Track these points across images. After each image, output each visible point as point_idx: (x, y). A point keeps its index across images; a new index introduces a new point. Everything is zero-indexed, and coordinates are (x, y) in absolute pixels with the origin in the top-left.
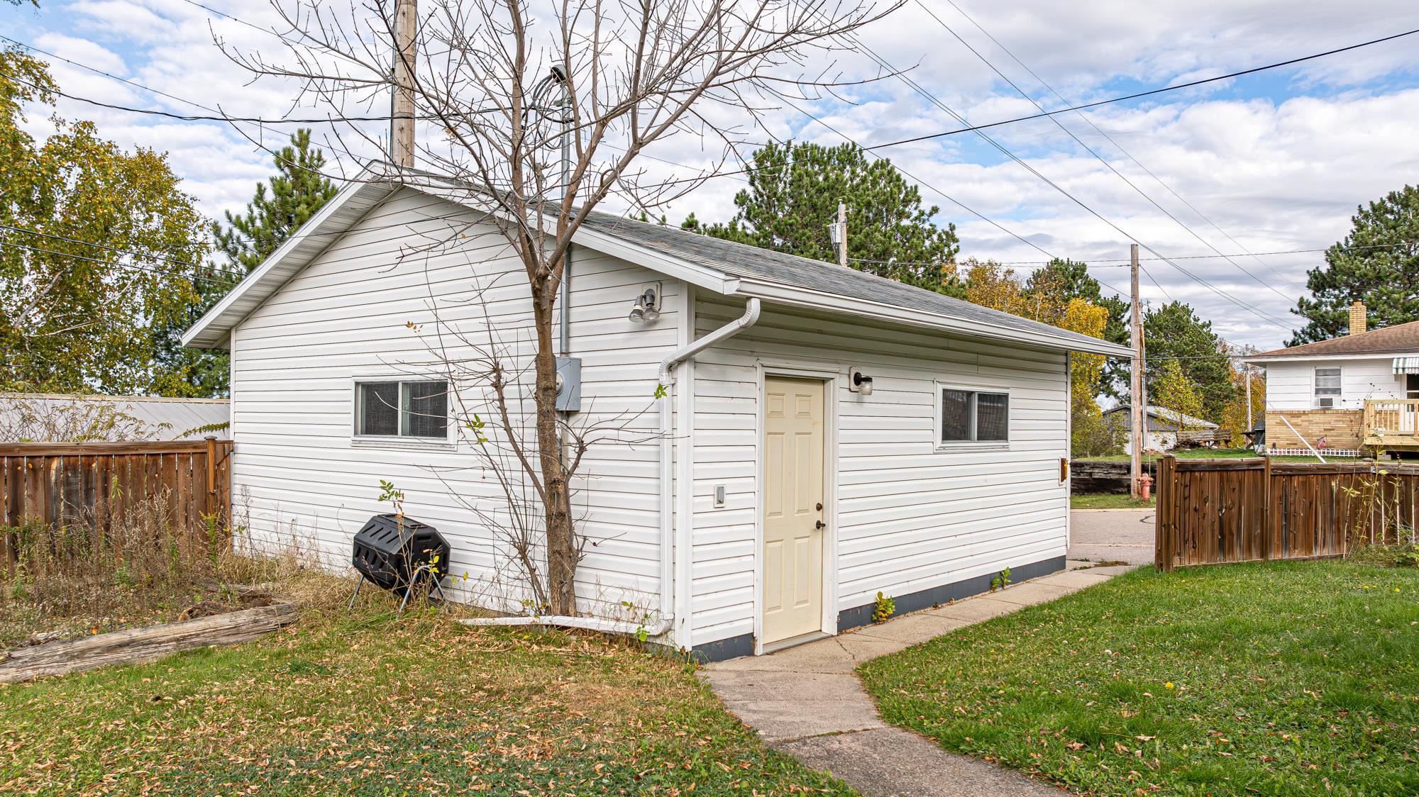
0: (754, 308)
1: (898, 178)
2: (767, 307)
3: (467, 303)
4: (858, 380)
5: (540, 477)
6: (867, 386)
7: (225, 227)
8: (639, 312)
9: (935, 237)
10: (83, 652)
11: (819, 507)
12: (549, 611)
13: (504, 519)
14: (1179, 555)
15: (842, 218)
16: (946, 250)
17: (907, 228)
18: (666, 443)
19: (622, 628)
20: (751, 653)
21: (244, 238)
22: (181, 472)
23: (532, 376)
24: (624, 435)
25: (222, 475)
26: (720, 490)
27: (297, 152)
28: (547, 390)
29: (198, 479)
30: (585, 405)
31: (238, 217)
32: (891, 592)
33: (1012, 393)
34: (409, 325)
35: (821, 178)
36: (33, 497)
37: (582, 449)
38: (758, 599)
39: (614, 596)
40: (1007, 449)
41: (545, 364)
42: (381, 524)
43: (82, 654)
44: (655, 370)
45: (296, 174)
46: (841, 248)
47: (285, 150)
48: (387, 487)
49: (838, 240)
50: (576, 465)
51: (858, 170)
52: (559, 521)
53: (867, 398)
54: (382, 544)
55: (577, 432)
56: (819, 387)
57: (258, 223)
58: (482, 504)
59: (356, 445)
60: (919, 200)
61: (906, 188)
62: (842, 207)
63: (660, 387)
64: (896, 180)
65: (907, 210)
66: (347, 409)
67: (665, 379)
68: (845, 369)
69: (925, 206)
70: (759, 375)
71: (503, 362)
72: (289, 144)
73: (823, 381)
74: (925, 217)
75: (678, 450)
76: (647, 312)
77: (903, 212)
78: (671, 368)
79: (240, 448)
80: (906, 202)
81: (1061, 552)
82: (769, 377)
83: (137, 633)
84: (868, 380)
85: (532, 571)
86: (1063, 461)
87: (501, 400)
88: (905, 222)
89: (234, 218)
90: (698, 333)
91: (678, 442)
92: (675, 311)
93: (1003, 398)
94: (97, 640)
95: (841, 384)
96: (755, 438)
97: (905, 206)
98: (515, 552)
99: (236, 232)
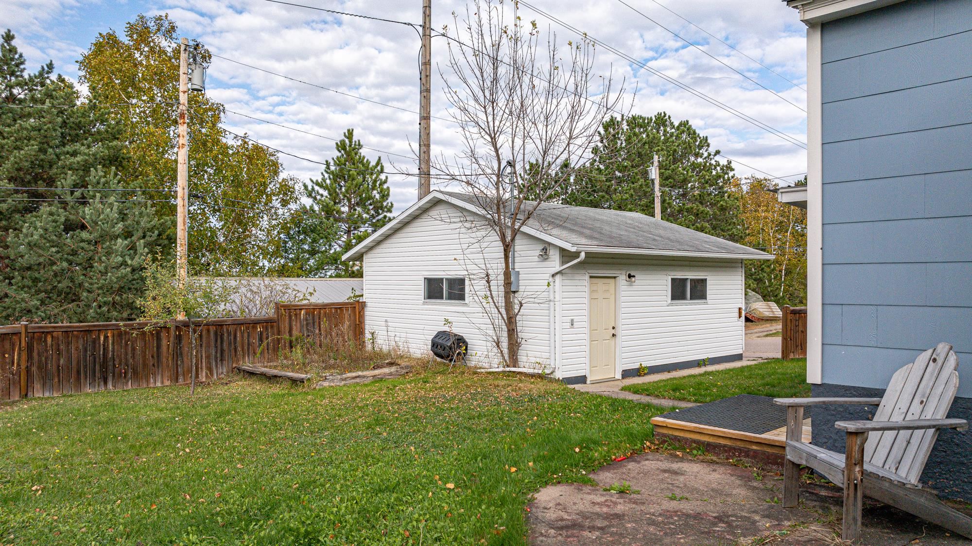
0: (583, 255)
1: (695, 133)
2: (588, 254)
3: (478, 253)
4: (630, 276)
5: (505, 316)
6: (633, 279)
7: (310, 186)
8: (541, 255)
9: (718, 168)
10: (346, 378)
11: (614, 328)
12: (508, 366)
13: (491, 332)
14: (793, 352)
15: (656, 164)
16: (726, 176)
17: (700, 164)
18: (552, 303)
19: (536, 371)
20: (585, 383)
21: (321, 191)
22: (346, 315)
23: (502, 277)
24: (536, 300)
25: (361, 317)
26: (572, 320)
27: (347, 141)
28: (508, 283)
29: (352, 318)
30: (521, 288)
31: (317, 181)
32: (647, 364)
33: (708, 278)
34: (455, 259)
35: (644, 136)
36: (296, 325)
37: (521, 306)
38: (588, 362)
39: (533, 360)
40: (706, 303)
41: (507, 275)
42: (441, 334)
43: (345, 379)
44: (547, 276)
45: (348, 154)
46: (655, 182)
47: (341, 142)
48: (446, 320)
49: (653, 177)
50: (519, 311)
51: (668, 129)
52: (512, 332)
53: (634, 284)
54: (444, 342)
55: (520, 299)
56: (613, 280)
57: (328, 181)
58: (483, 327)
59: (424, 303)
60: (708, 146)
61: (700, 138)
62: (656, 157)
63: (549, 283)
64: (693, 134)
65: (701, 151)
66: (421, 289)
67: (551, 279)
68: (624, 272)
69: (712, 150)
70: (587, 277)
71: (490, 272)
72: (343, 138)
73: (615, 277)
74: (712, 157)
75: (556, 306)
76: (544, 255)
77: (699, 153)
78: (553, 276)
79: (369, 304)
80: (700, 147)
81: (740, 352)
82: (591, 277)
83: (360, 373)
84: (634, 276)
85: (502, 352)
86: (740, 309)
87: (490, 287)
88: (700, 160)
89: (315, 181)
90: (563, 263)
91: (556, 303)
92: (555, 256)
93: (704, 281)
94: (349, 375)
95: (622, 278)
96: (586, 301)
97: (700, 149)
98: (495, 344)
99: (317, 188)
